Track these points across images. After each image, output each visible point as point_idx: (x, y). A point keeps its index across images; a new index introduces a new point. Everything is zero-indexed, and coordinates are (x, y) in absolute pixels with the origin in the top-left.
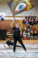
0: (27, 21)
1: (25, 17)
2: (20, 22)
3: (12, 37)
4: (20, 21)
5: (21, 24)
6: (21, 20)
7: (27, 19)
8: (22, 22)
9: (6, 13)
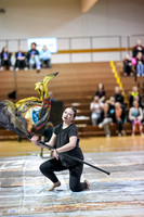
0: (140, 63)
1: (129, 49)
2: (114, 70)
3: (84, 126)
4: (112, 64)
5: (116, 75)
6: (115, 63)
7: (140, 55)
8: (122, 70)
9: (58, 39)
